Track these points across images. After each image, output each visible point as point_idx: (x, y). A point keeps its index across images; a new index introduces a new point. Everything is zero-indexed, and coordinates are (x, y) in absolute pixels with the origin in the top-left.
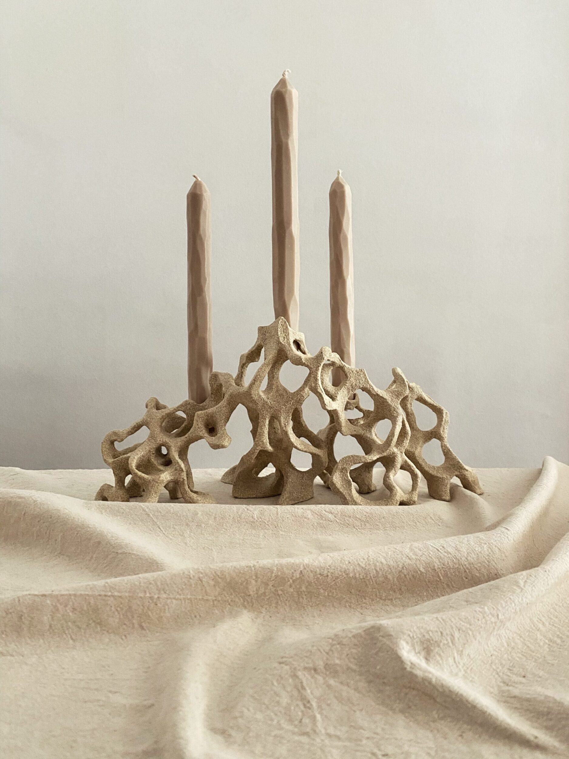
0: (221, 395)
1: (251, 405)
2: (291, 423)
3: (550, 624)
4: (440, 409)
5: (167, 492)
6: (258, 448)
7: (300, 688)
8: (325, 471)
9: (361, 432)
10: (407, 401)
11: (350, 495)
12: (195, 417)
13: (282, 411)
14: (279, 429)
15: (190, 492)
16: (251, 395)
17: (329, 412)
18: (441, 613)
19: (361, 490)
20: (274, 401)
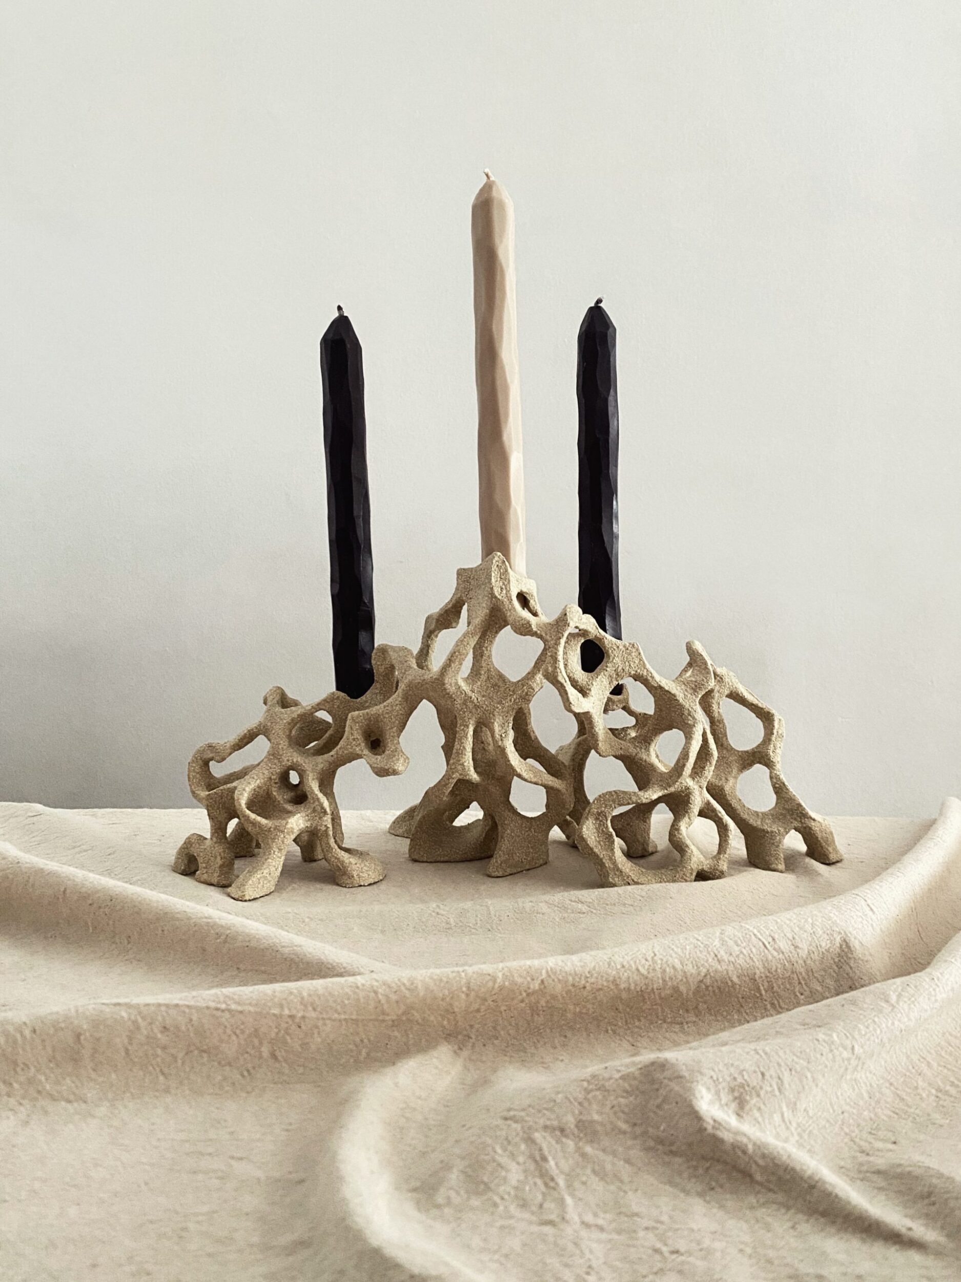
0: (392, 685)
1: (442, 702)
2: (511, 734)
3: (939, 1065)
4: (769, 713)
5: (298, 849)
6: (454, 776)
7: (538, 1158)
8: (568, 817)
9: (632, 751)
10: (713, 698)
11: (611, 859)
12: (348, 723)
13: (496, 713)
14: (489, 744)
15: (338, 850)
16: (444, 684)
17: (577, 715)
18: (762, 1043)
19: (631, 851)
20: (483, 696)
